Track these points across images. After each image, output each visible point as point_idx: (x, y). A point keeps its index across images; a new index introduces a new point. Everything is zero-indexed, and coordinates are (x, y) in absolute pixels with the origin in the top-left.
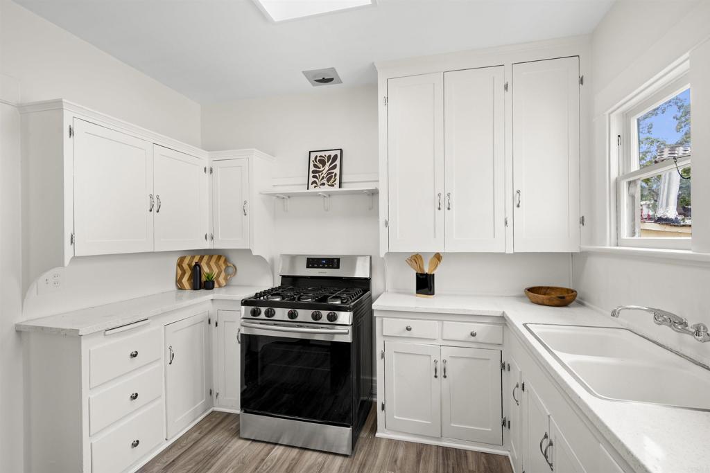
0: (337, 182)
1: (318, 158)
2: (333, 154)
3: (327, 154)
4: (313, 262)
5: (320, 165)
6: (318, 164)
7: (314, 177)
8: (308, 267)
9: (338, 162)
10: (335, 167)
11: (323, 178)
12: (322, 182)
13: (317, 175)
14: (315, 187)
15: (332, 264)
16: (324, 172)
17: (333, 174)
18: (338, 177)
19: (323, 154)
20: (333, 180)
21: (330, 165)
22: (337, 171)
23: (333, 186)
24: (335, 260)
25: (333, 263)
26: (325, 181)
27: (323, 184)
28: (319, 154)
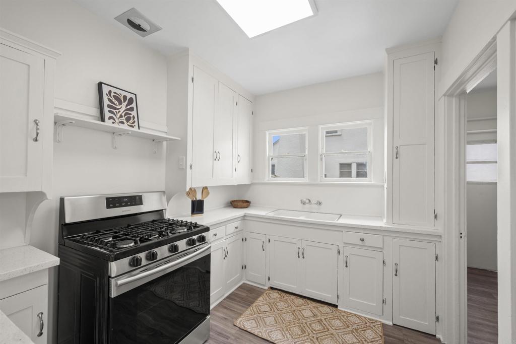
0: (136, 124)
1: (112, 94)
2: (129, 96)
3: (123, 93)
4: (112, 202)
5: (116, 102)
6: (113, 99)
7: (110, 111)
8: (108, 207)
9: (134, 105)
10: (132, 109)
11: (121, 116)
12: (121, 120)
13: (114, 111)
14: (113, 123)
15: (135, 202)
16: (122, 110)
17: (132, 116)
18: (136, 119)
19: (118, 91)
20: (131, 121)
21: (127, 105)
22: (134, 113)
23: (133, 127)
24: (137, 197)
25: (135, 200)
26: (123, 119)
27: (122, 123)
28: (113, 90)
